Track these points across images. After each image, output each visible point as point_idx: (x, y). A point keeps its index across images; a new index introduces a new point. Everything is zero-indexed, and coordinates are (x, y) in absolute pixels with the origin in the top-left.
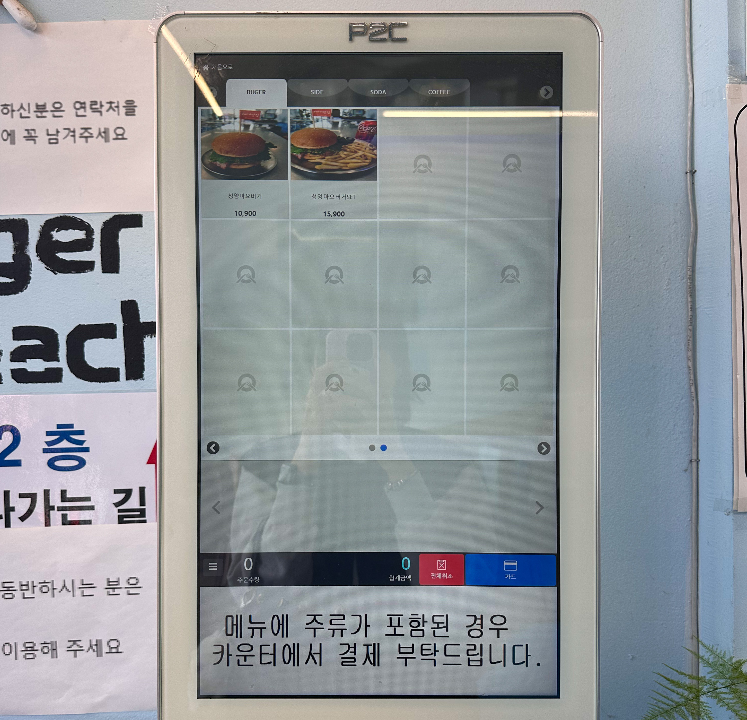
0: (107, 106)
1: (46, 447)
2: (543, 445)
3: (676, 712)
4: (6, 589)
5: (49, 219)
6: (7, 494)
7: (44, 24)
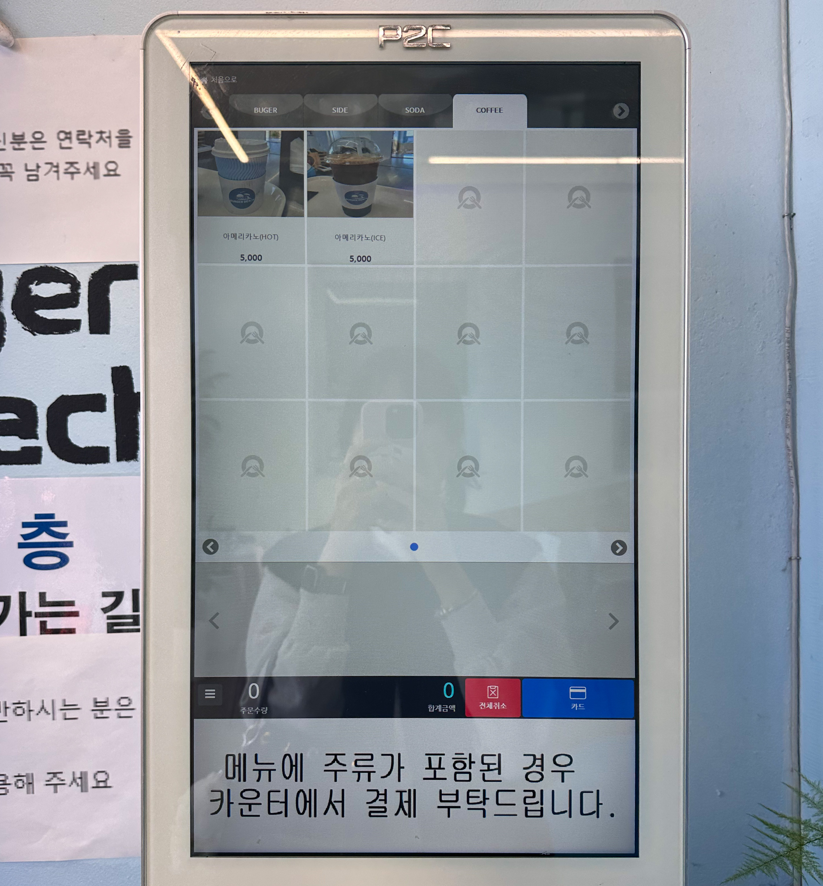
0: (97, 137)
1: (22, 541)
2: (618, 544)
3: (777, 864)
5: (26, 269)
7: (22, 39)
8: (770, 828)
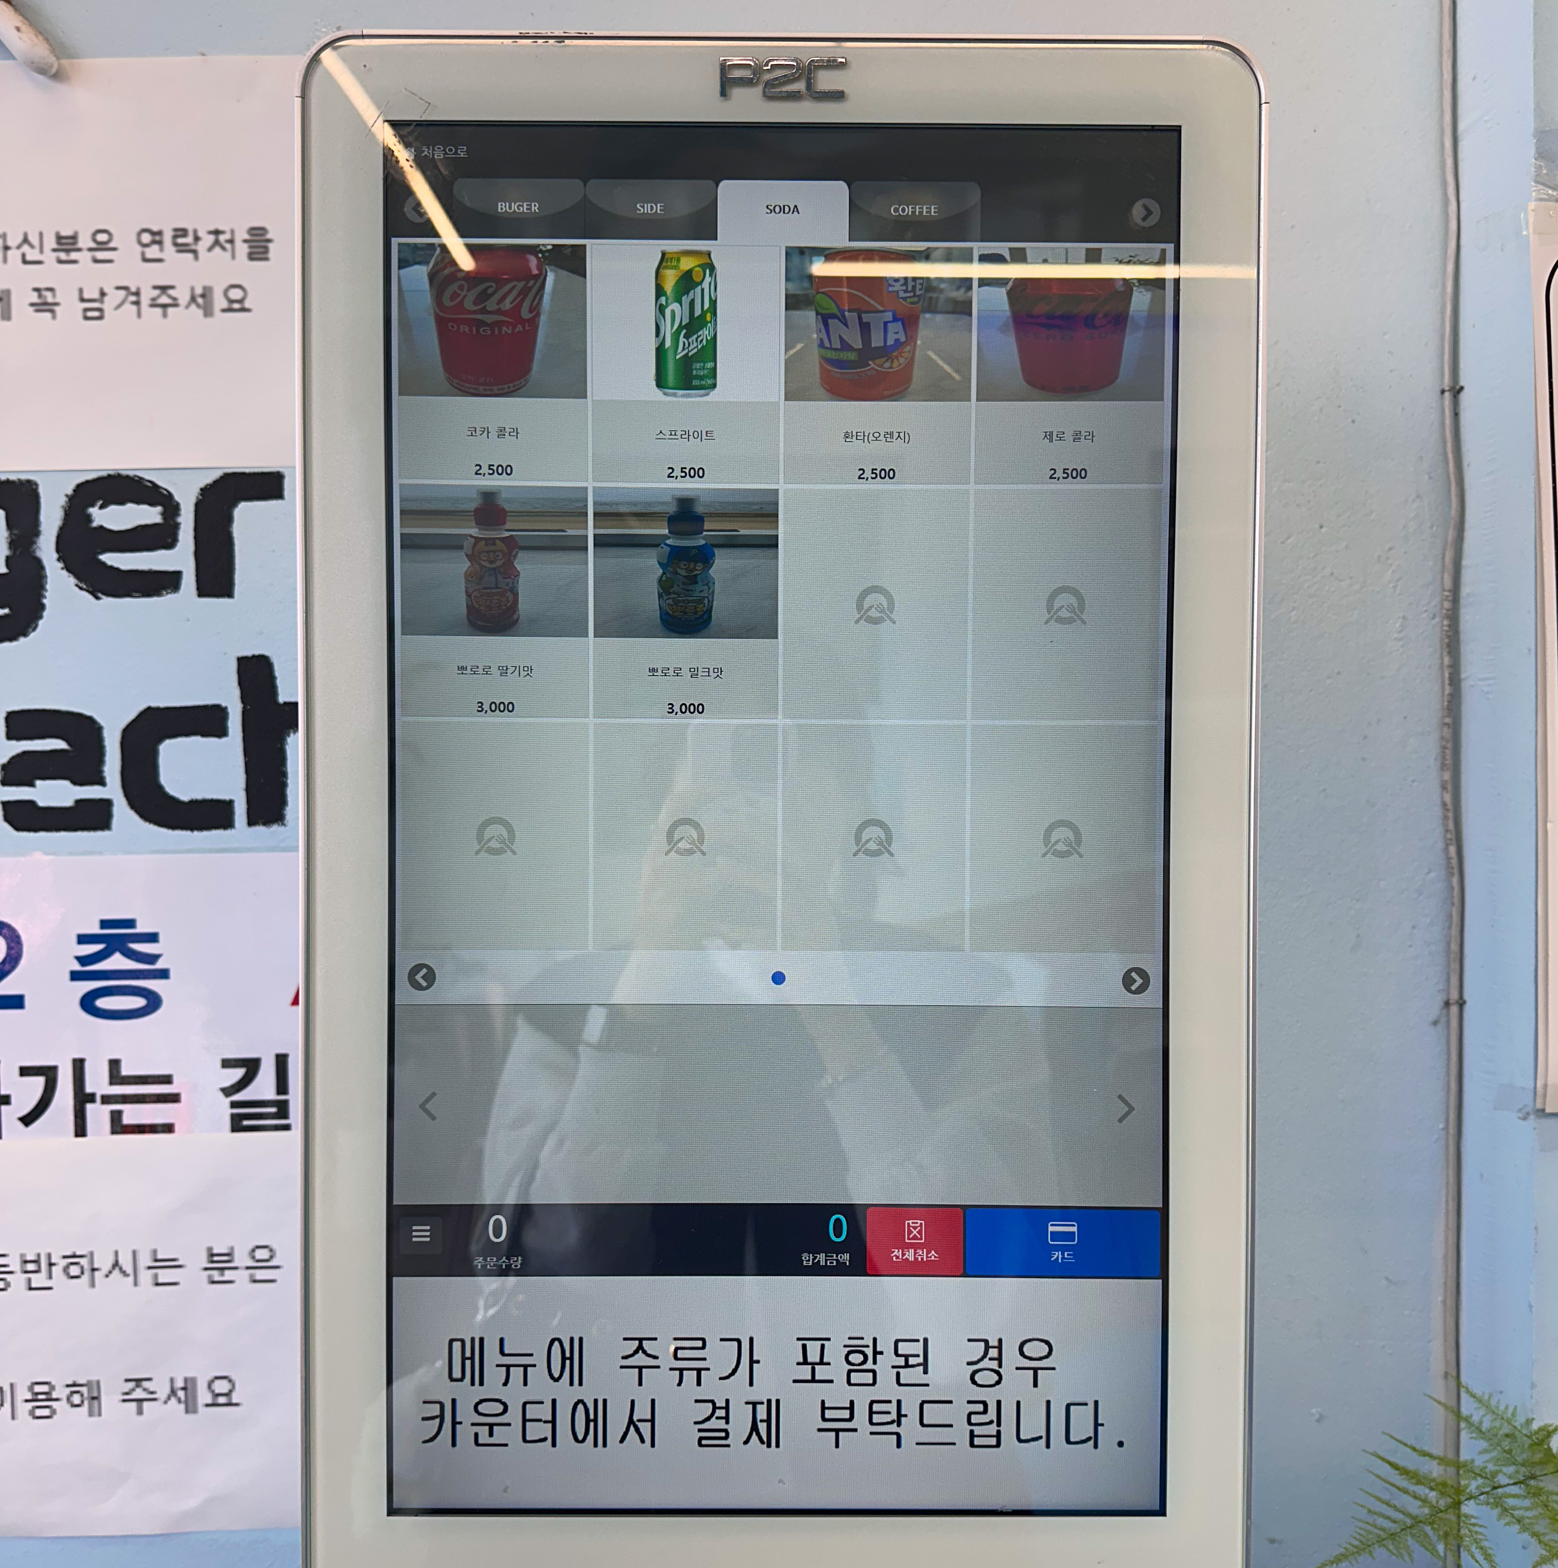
0: (210, 239)
1: (77, 967)
2: (1134, 975)
3: (1412, 1535)
5: (82, 480)
7: (74, 61)
8: (1402, 1474)
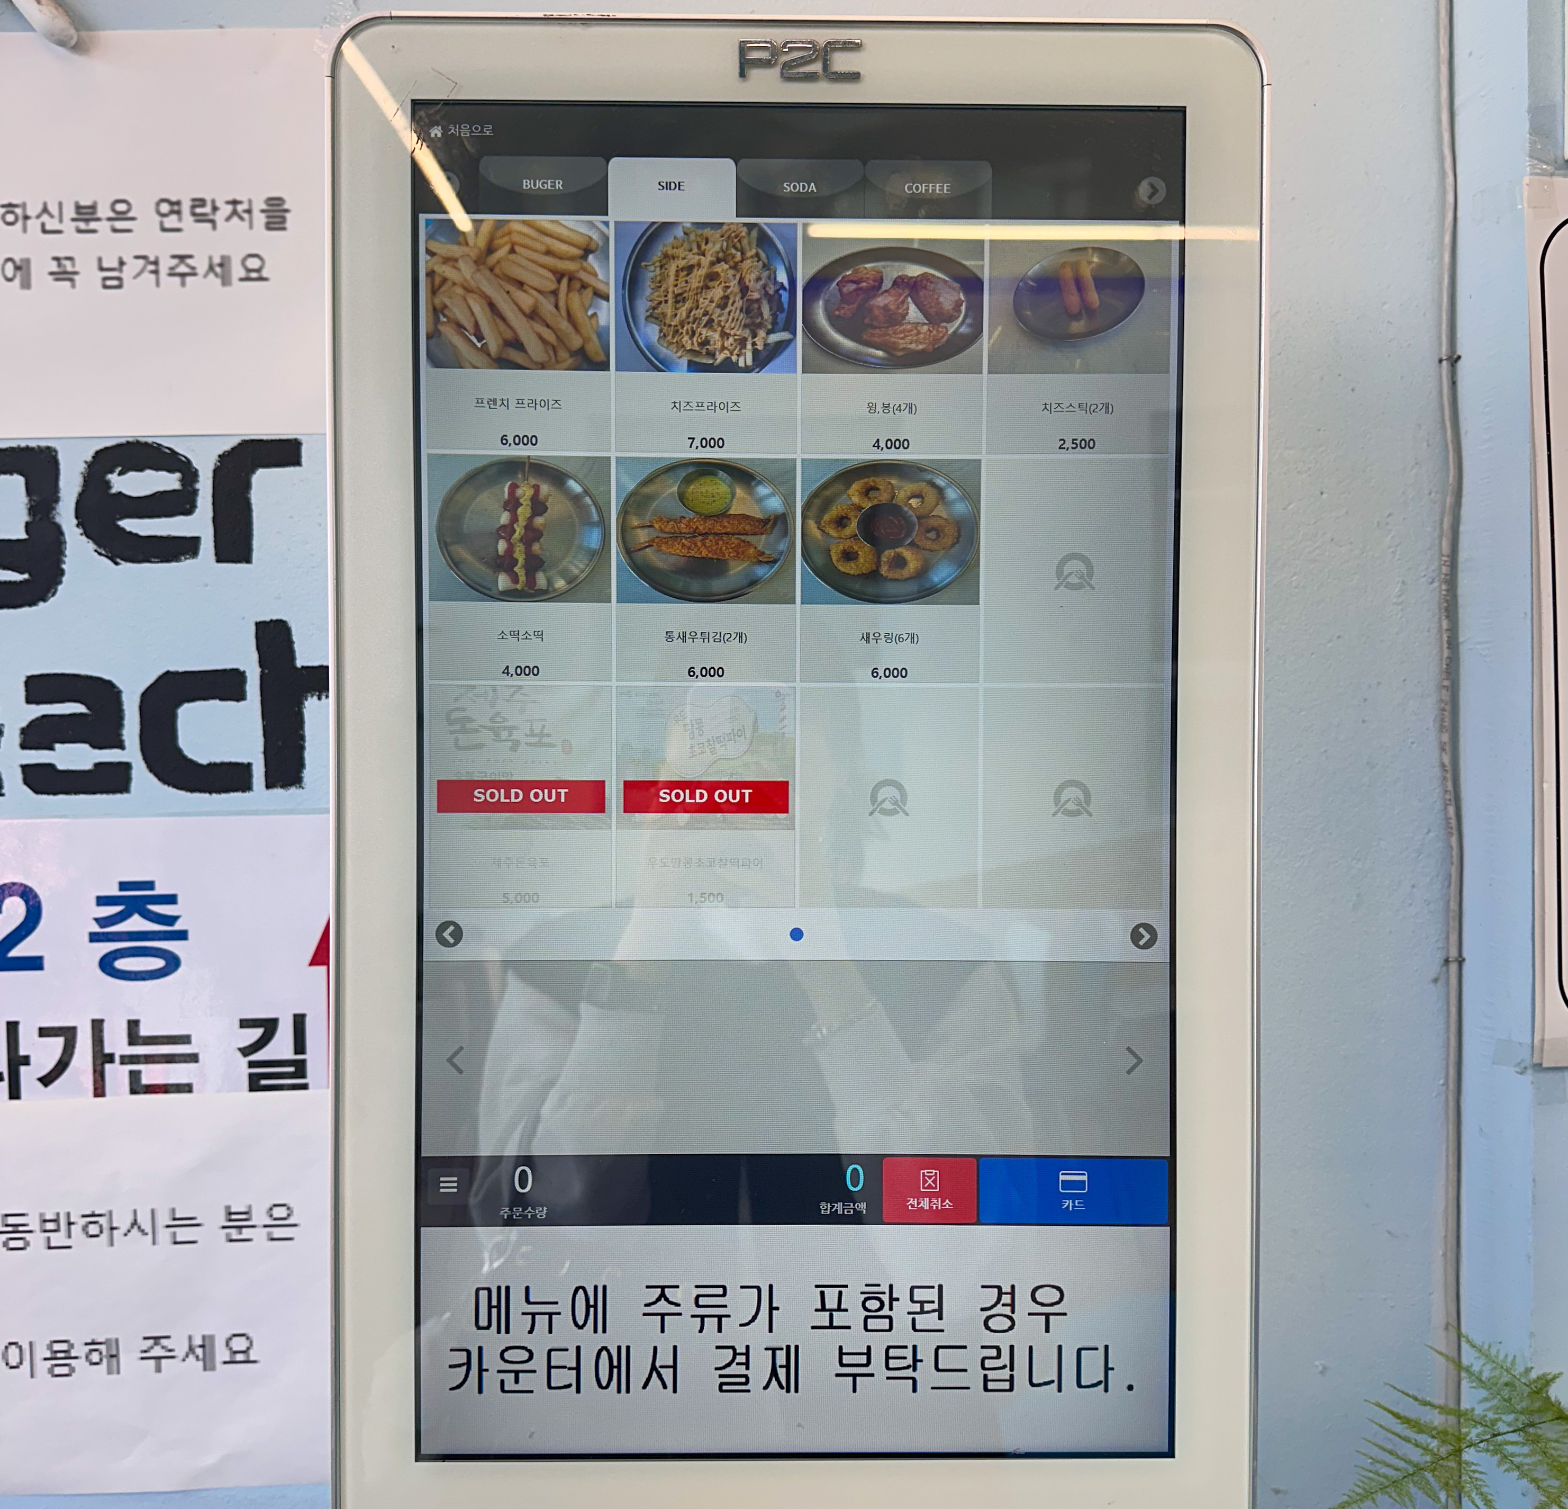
0: (227, 209)
1: (96, 929)
2: (1142, 930)
3: (1414, 1483)
4: (10, 1229)
5: (102, 447)
6: (12, 1028)
7: (92, 33)
8: (1404, 1423)
